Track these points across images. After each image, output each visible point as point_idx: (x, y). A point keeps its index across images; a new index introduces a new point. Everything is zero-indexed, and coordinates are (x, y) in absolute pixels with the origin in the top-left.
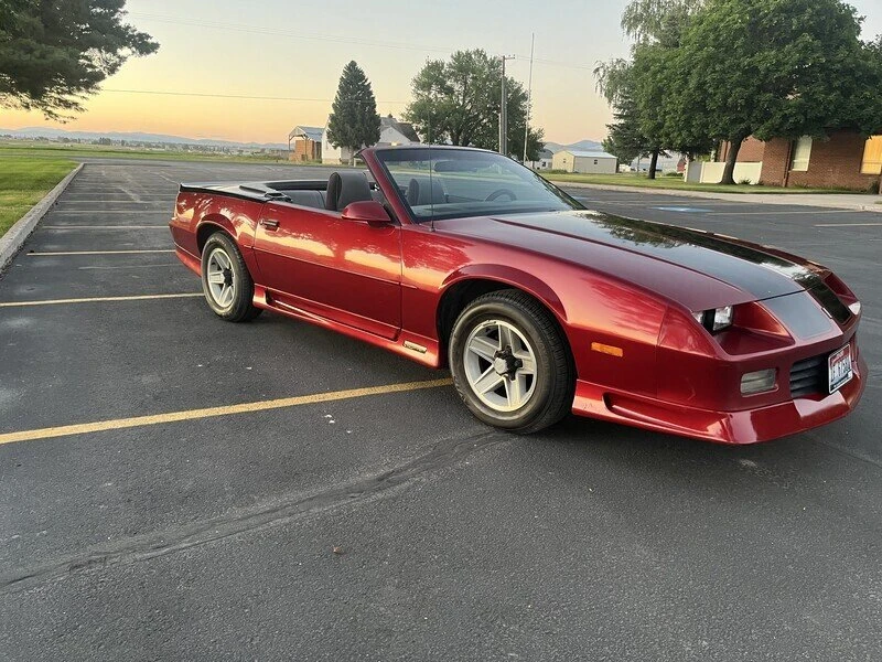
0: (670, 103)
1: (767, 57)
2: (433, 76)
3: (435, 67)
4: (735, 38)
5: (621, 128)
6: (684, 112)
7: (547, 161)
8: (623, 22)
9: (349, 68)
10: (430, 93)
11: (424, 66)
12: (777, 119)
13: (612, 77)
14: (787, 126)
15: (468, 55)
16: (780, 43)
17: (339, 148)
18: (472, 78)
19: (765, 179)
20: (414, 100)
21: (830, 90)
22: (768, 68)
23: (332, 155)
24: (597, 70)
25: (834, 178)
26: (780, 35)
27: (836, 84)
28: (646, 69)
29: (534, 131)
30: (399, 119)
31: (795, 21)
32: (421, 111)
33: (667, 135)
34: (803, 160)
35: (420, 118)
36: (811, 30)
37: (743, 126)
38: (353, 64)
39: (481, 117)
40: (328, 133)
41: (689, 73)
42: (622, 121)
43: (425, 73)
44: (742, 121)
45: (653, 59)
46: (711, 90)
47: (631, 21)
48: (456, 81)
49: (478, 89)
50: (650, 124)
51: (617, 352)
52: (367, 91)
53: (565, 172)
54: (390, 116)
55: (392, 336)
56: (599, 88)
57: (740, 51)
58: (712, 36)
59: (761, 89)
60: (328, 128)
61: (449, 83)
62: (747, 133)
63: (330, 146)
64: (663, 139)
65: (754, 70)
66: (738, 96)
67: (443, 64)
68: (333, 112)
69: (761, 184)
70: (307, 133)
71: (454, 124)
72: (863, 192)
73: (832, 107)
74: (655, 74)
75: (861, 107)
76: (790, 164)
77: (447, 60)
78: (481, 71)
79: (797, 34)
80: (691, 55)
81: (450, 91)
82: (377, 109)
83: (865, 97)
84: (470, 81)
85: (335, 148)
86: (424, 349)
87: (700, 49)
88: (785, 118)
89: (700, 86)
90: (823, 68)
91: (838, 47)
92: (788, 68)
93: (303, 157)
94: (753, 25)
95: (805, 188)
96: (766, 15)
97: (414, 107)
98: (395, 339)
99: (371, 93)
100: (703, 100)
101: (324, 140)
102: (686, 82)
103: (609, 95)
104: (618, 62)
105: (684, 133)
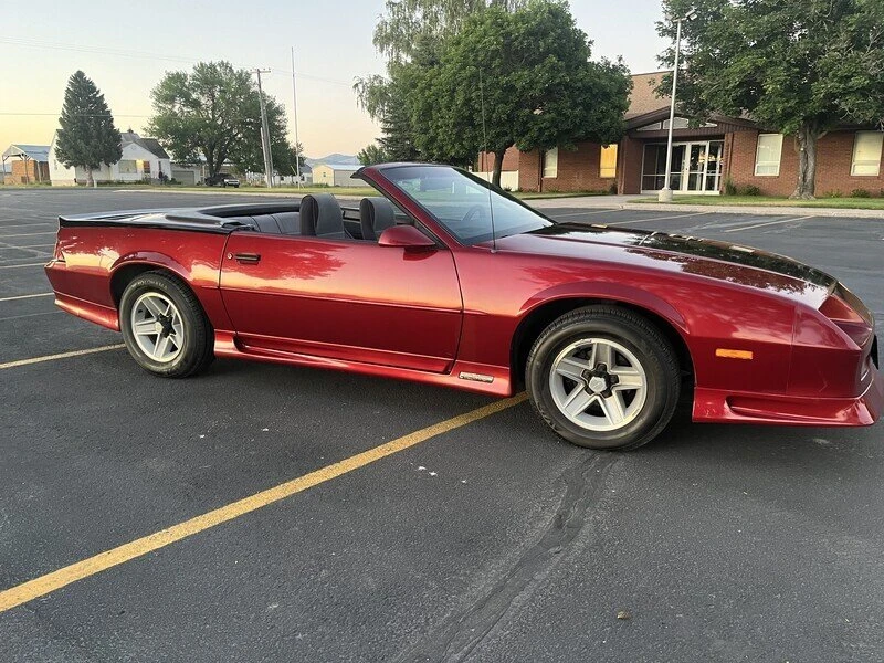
0: (442, 118)
1: (521, 77)
2: (174, 88)
3: (177, 78)
4: (492, 59)
5: (390, 142)
6: (455, 126)
7: (305, 175)
8: (376, 40)
9: (75, 79)
10: (174, 106)
11: (163, 77)
12: (534, 133)
13: (372, 92)
14: (543, 138)
15: (212, 67)
16: (532, 64)
17: (72, 168)
18: (220, 91)
19: (523, 187)
20: (156, 113)
21: (575, 105)
22: (523, 87)
23: (63, 175)
24: (356, 85)
25: (579, 182)
26: (530, 56)
27: (579, 100)
28: (414, 86)
29: (292, 145)
30: (141, 134)
31: (541, 43)
32: (166, 125)
33: (441, 148)
34: (552, 169)
35: (167, 133)
36: (555, 52)
37: (507, 139)
38: (80, 75)
39: (235, 132)
40: (57, 151)
41: (454, 90)
42: (390, 135)
43: (165, 85)
44: (507, 134)
45: (418, 77)
46: (476, 106)
47: (384, 39)
48: (202, 93)
49: (228, 102)
50: (424, 138)
51: (747, 355)
52: (99, 103)
53: (327, 186)
54: (131, 131)
55: (441, 369)
56: (360, 103)
57: (498, 70)
58: (472, 57)
59: (519, 105)
60: (55, 145)
61: (194, 96)
62: (510, 144)
63: (61, 166)
64: (435, 151)
65: (511, 88)
66: (502, 111)
67: (185, 76)
68: (60, 127)
69: (520, 191)
70: (24, 152)
71: (206, 139)
72: (604, 194)
73: (577, 121)
74: (422, 90)
75: (599, 120)
76: (542, 172)
77: (190, 71)
78: (228, 84)
79: (544, 55)
80: (455, 74)
81: (196, 104)
82: (115, 123)
83: (602, 111)
84: (217, 94)
85: (67, 167)
86: (490, 379)
87: (464, 67)
88: (541, 131)
89: (467, 102)
90: (567, 86)
91: (577, 68)
92: (540, 86)
93: (24, 180)
94: (507, 46)
95: (558, 192)
96: (517, 38)
97: (157, 121)
98: (446, 372)
99: (105, 106)
100: (471, 114)
101: (52, 158)
102: (452, 98)
103: (372, 109)
104: (376, 78)
105: (457, 146)
